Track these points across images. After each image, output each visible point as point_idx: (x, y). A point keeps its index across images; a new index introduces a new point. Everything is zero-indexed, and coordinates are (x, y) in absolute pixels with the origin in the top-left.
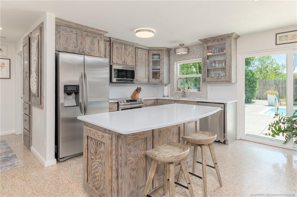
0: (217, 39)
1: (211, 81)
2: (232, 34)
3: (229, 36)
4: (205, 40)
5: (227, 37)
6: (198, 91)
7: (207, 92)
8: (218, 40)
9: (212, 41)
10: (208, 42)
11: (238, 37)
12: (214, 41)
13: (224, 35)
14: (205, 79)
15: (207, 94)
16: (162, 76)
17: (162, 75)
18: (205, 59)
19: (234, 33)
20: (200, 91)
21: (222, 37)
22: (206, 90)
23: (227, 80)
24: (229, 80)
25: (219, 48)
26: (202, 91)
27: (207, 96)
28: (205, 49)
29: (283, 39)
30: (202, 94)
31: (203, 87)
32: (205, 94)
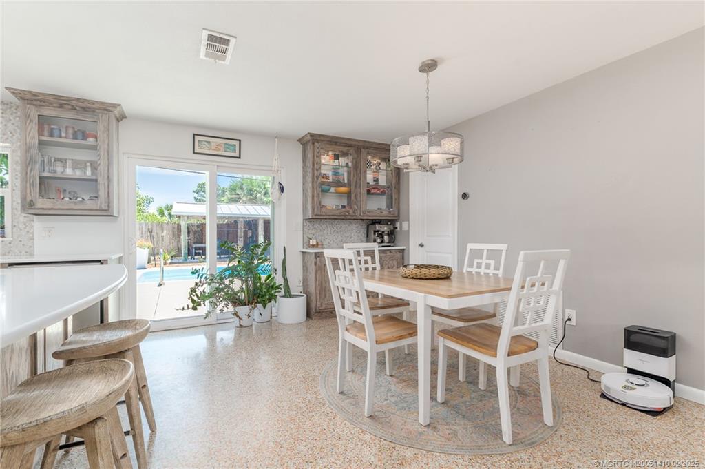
0: (73, 106)
2: (115, 106)
3: (106, 108)
4: (28, 96)
5: (100, 109)
8: (74, 108)
9: (55, 105)
10: (42, 103)
11: (122, 117)
12: (61, 106)
13: (94, 102)
14: (31, 201)
15: (33, 244)
18: (30, 148)
19: (119, 105)
20: (3, 237)
21: (85, 105)
22: (28, 232)
23: (101, 207)
24: (106, 208)
25: (73, 128)
27: (32, 249)
28: (31, 121)
29: (204, 146)
30: (12, 245)
31: (15, 226)
32: (23, 245)
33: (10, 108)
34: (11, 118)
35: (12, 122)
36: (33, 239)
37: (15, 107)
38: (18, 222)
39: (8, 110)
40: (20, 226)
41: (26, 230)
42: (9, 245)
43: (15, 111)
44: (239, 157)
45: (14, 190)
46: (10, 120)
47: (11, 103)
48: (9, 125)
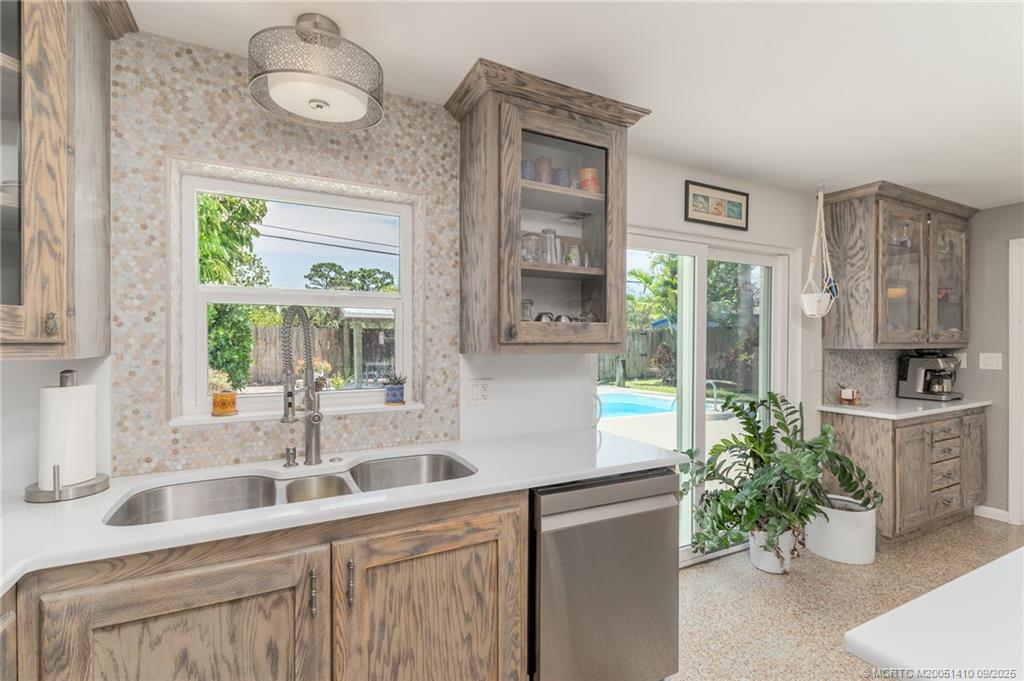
0: (570, 112)
1: (546, 340)
5: (611, 121)
6: (388, 402)
7: (456, 405)
8: (571, 116)
9: (545, 108)
10: (524, 102)
13: (610, 104)
15: (458, 415)
16: (49, 264)
17: (55, 255)
20: (402, 402)
21: (595, 109)
22: (449, 390)
23: (612, 338)
26: (429, 398)
27: (455, 426)
28: (510, 141)
29: (701, 205)
30: (423, 419)
31: (429, 377)
32: (442, 419)
33: (422, 115)
34: (424, 138)
35: (425, 146)
36: (457, 405)
37: (429, 114)
38: (433, 370)
39: (419, 120)
40: (438, 377)
41: (447, 386)
42: (418, 420)
43: (429, 122)
44: (746, 229)
45: (427, 298)
46: (423, 142)
47: (424, 104)
48: (420, 152)
